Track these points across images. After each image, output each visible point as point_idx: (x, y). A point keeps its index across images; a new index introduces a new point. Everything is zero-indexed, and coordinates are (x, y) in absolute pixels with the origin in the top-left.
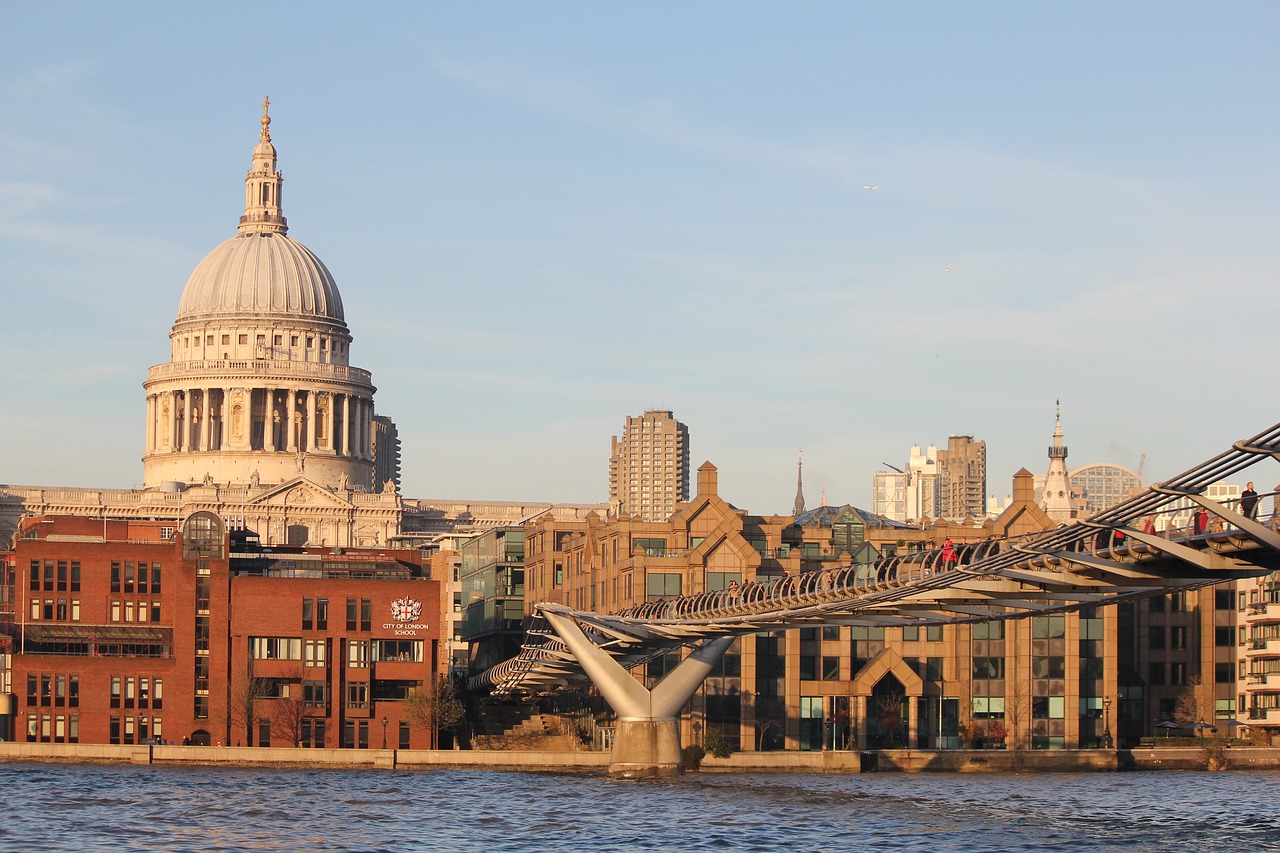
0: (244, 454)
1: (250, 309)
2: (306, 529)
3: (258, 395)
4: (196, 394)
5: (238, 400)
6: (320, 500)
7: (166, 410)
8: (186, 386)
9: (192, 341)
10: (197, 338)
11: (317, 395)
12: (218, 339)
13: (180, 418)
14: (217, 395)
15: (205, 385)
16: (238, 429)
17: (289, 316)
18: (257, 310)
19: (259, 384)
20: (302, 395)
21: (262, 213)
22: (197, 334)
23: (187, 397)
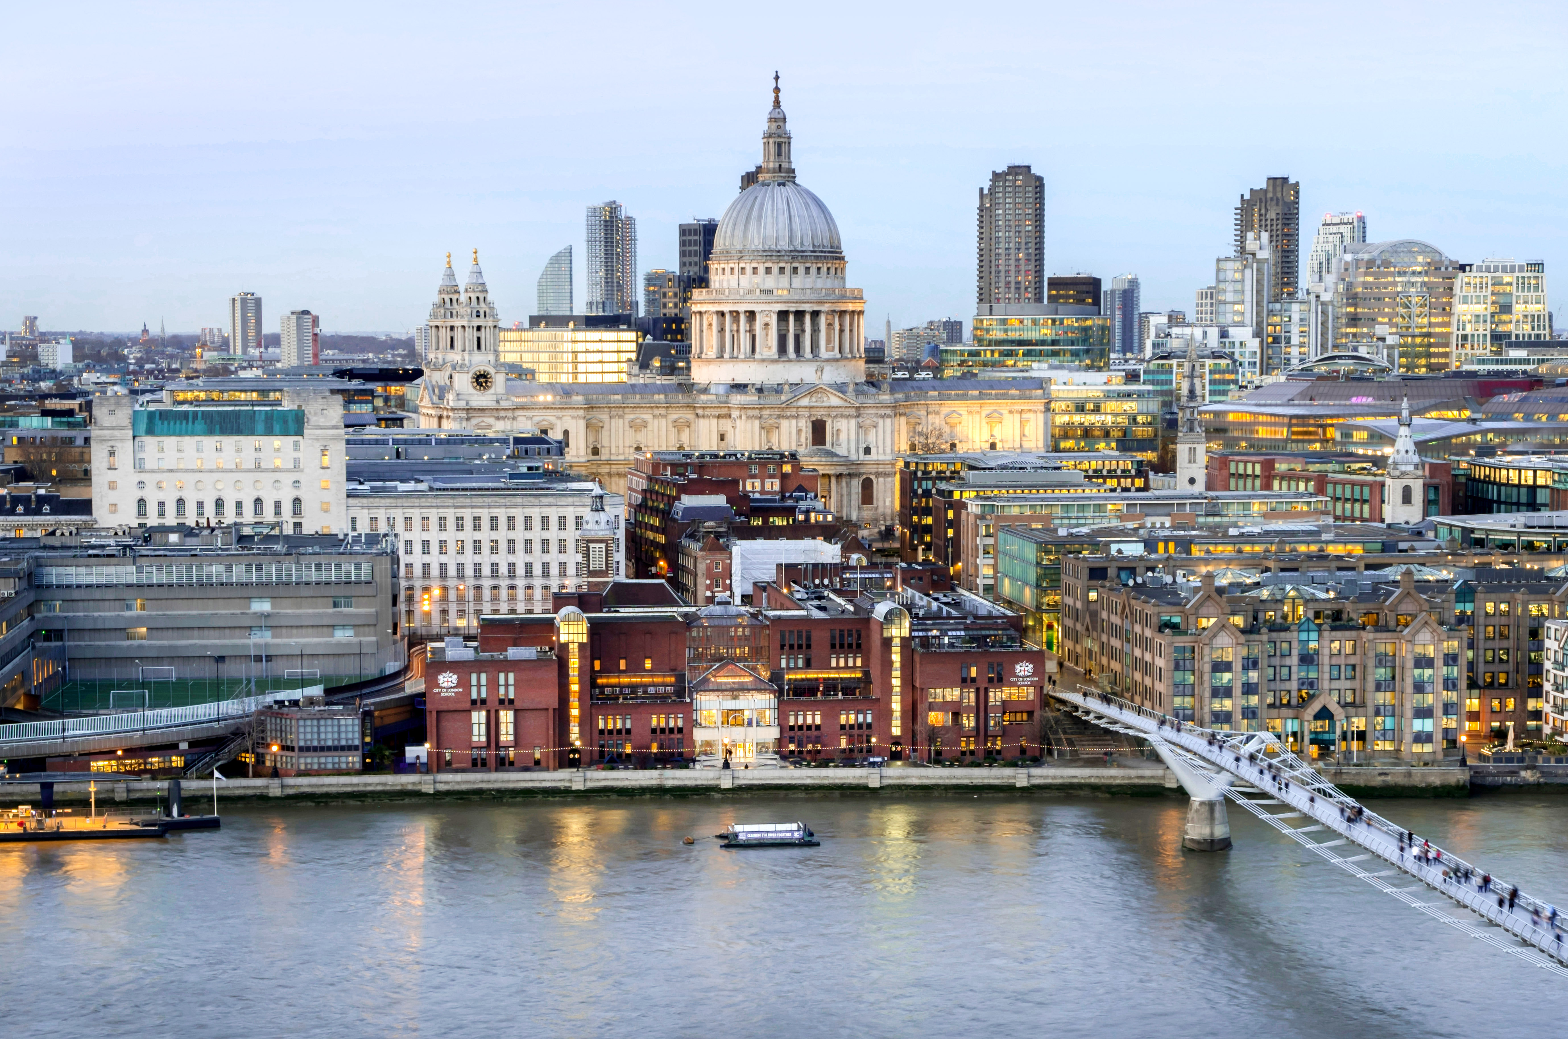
0: (774, 361)
1: (773, 247)
2: (825, 422)
3: (783, 315)
4: (735, 315)
5: (767, 320)
6: (834, 400)
7: (710, 325)
8: (726, 308)
9: (727, 271)
10: (732, 269)
11: (827, 313)
12: (749, 270)
13: (722, 330)
14: (751, 315)
15: (742, 308)
16: (768, 344)
17: (803, 251)
18: (779, 248)
19: (783, 307)
20: (815, 314)
21: (777, 165)
22: (732, 265)
23: (727, 317)
